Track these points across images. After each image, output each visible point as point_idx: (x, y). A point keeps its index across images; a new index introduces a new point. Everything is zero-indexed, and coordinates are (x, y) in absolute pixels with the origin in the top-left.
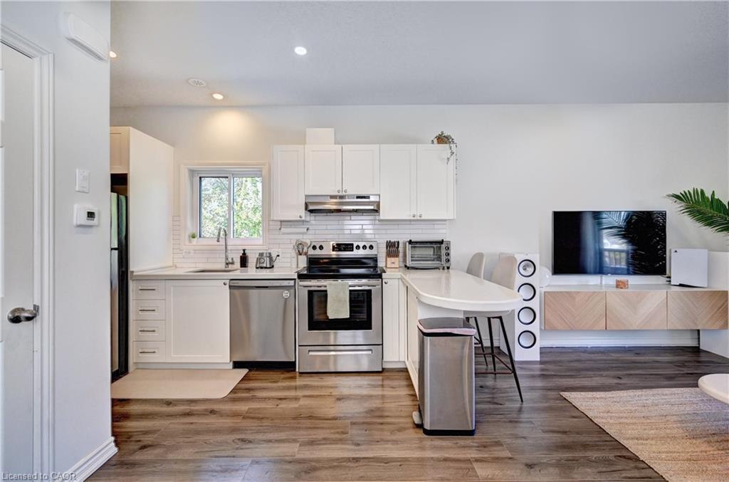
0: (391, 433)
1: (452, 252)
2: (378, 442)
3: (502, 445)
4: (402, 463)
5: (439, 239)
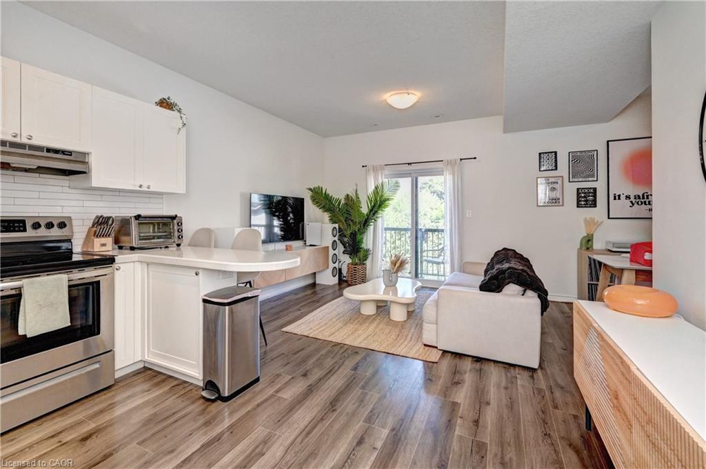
0: (195, 421)
1: (184, 227)
2: (191, 435)
3: (280, 375)
4: (232, 430)
5: (172, 213)
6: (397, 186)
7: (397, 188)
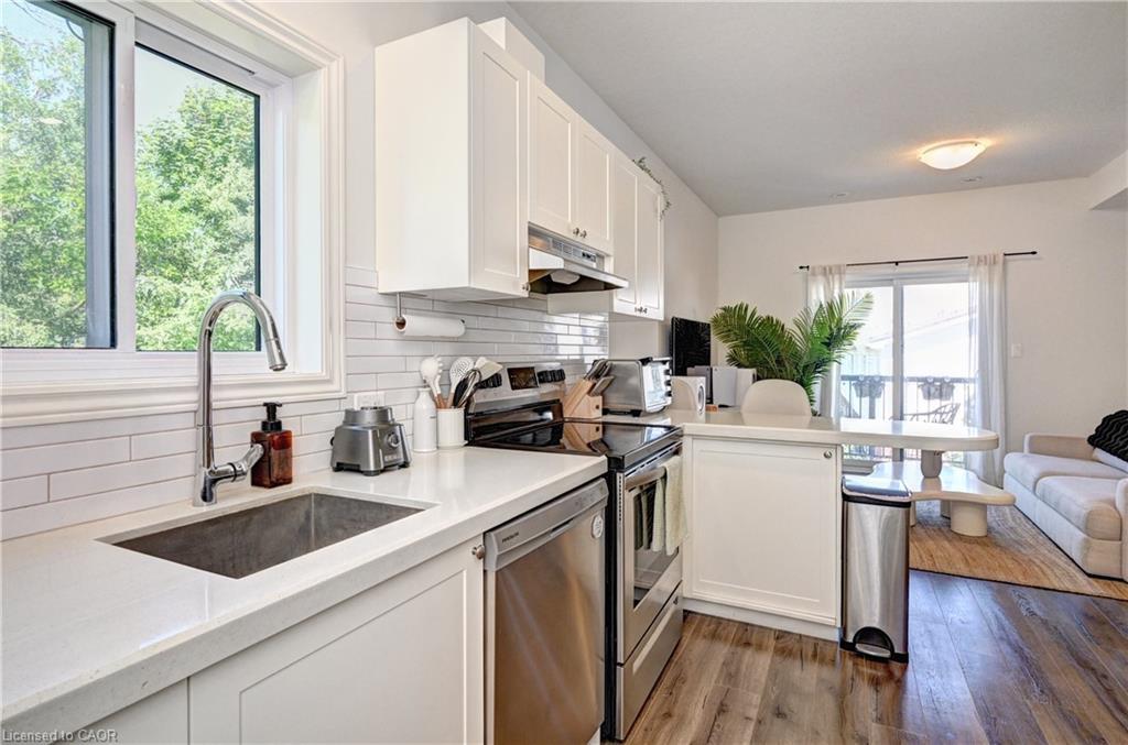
6: (868, 299)
7: (866, 305)
